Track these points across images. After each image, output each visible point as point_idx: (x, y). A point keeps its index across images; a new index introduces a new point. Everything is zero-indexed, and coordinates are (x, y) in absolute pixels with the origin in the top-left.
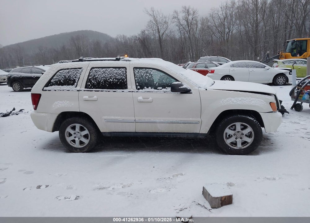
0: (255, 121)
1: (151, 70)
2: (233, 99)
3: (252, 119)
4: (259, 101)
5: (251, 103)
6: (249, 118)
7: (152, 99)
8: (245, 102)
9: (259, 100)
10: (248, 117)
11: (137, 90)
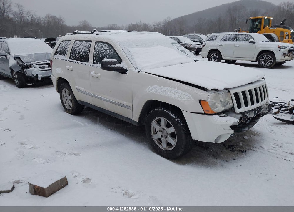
0: (177, 120)
1: (105, 44)
2: (158, 88)
3: (174, 117)
4: (185, 96)
5: (175, 96)
6: (171, 115)
7: (100, 75)
8: (169, 93)
9: (186, 94)
10: (170, 113)
11: (93, 65)
